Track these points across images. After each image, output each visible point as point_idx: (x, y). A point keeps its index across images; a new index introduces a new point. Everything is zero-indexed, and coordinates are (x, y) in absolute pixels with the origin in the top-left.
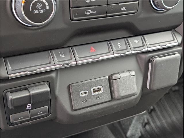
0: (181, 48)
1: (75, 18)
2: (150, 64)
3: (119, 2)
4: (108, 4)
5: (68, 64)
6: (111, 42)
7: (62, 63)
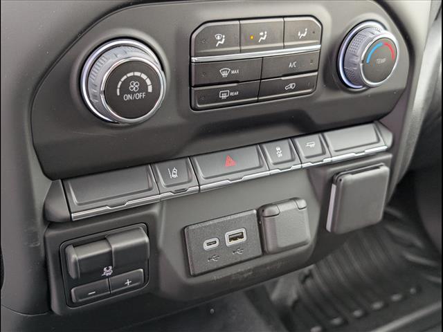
0: (390, 156)
1: (199, 106)
2: (334, 187)
3: (281, 75)
4: (261, 79)
5: (184, 190)
6: (265, 146)
7: (173, 189)
